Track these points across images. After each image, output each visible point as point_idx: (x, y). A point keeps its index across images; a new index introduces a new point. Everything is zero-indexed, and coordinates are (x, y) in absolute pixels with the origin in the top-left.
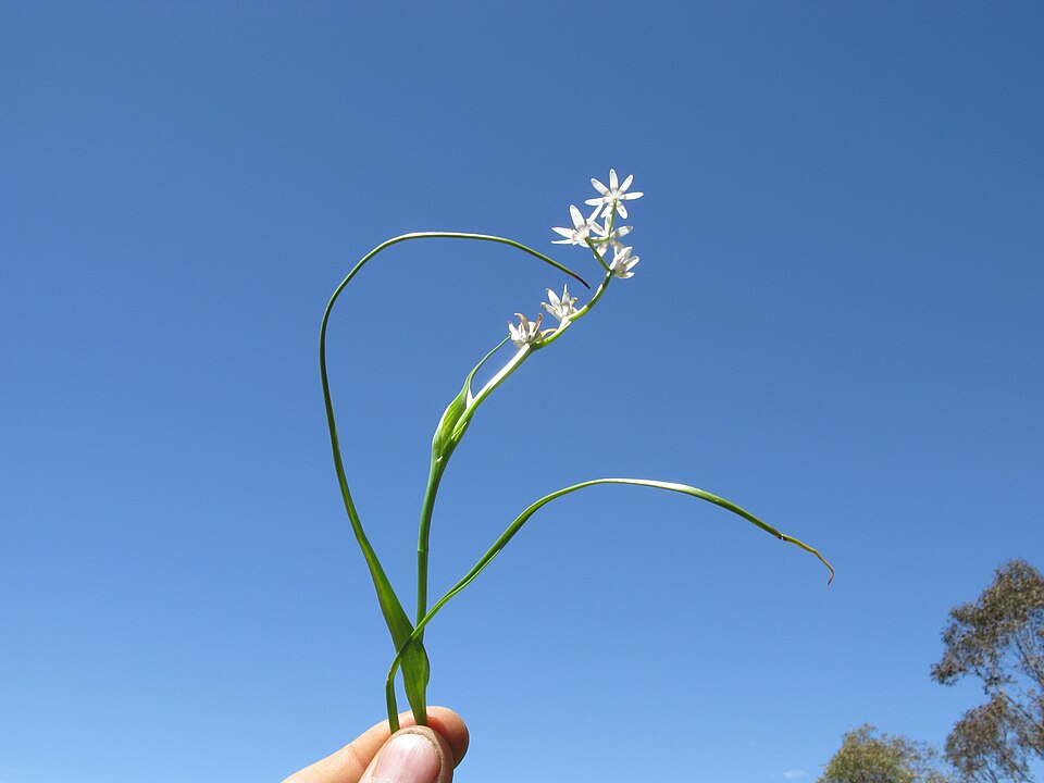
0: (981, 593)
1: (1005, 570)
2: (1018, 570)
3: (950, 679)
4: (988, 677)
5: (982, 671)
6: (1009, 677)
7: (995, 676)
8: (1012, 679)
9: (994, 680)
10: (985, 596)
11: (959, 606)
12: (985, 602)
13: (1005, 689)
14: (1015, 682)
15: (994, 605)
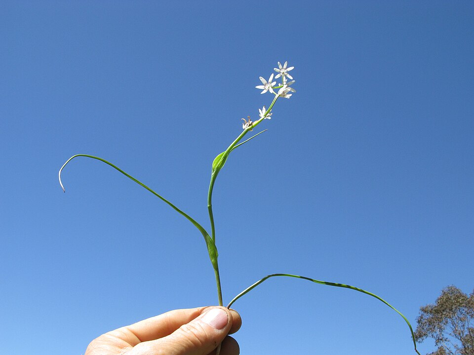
0: (437, 299)
1: (446, 290)
2: (452, 290)
3: (420, 340)
4: (437, 339)
5: (435, 335)
6: (447, 338)
7: (441, 338)
8: (448, 340)
9: (439, 340)
10: (438, 300)
11: (425, 306)
12: (439, 303)
13: (444, 344)
14: (449, 341)
15: (442, 304)
